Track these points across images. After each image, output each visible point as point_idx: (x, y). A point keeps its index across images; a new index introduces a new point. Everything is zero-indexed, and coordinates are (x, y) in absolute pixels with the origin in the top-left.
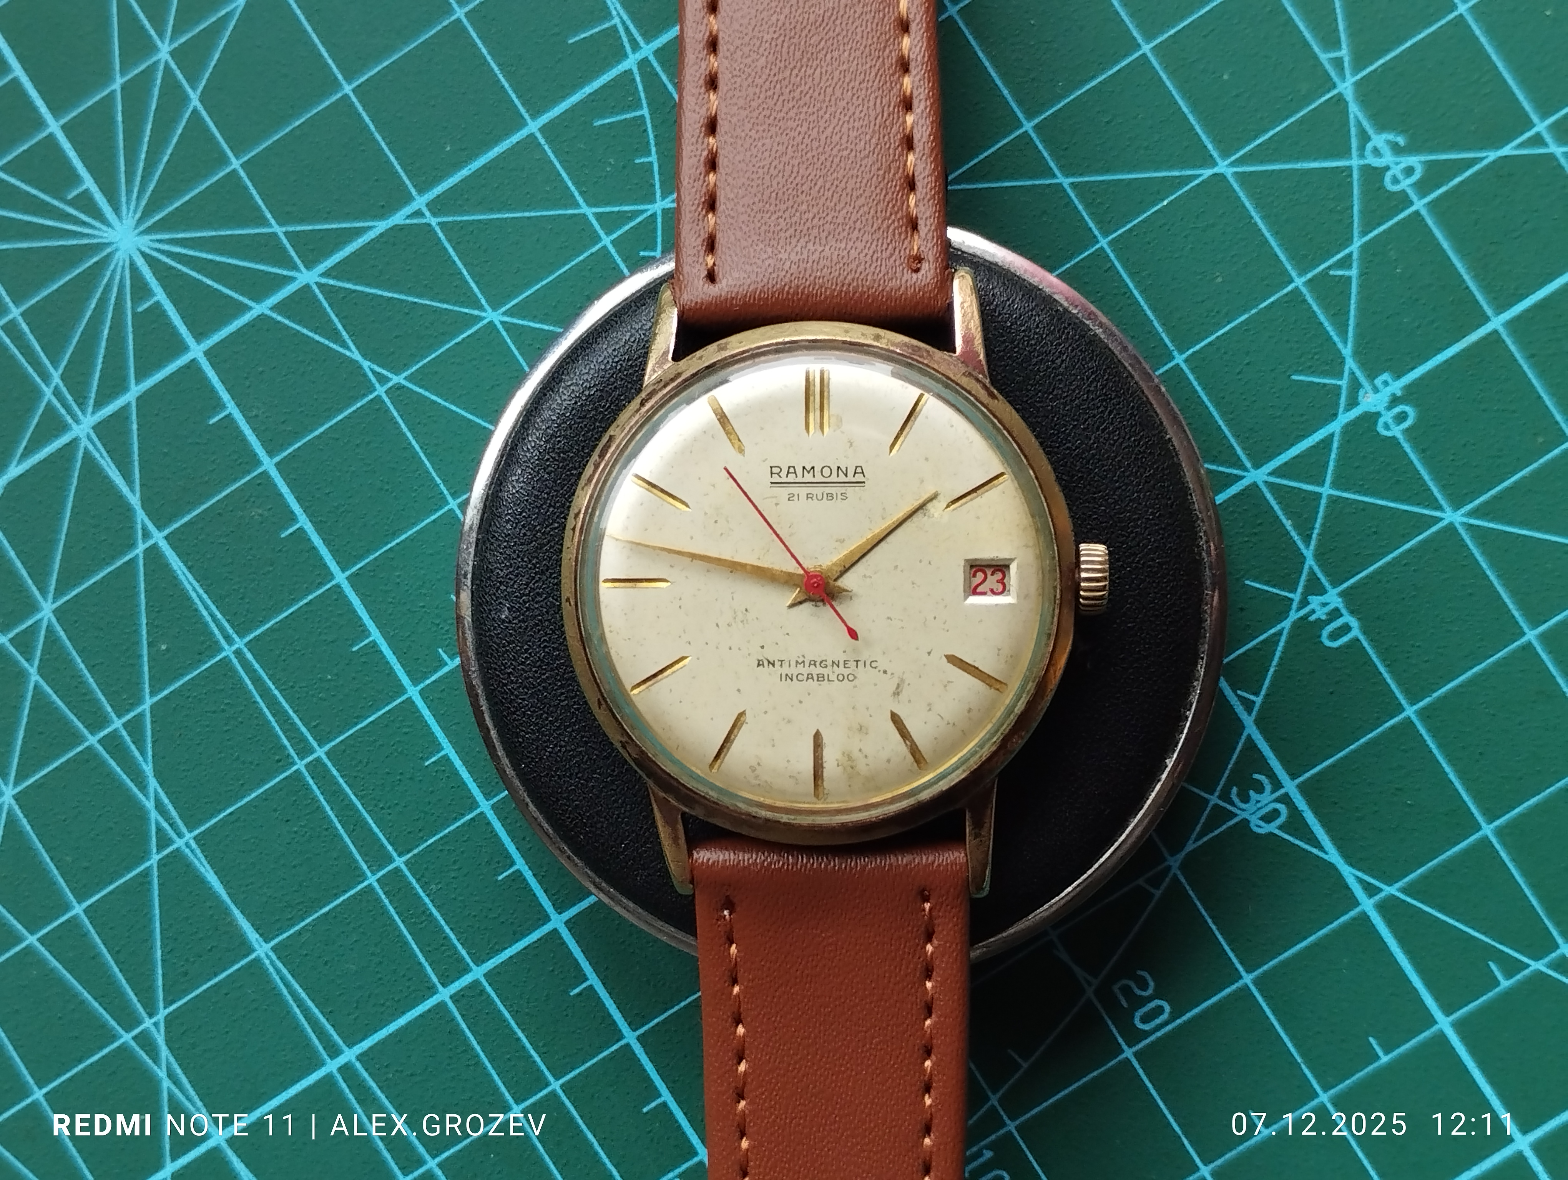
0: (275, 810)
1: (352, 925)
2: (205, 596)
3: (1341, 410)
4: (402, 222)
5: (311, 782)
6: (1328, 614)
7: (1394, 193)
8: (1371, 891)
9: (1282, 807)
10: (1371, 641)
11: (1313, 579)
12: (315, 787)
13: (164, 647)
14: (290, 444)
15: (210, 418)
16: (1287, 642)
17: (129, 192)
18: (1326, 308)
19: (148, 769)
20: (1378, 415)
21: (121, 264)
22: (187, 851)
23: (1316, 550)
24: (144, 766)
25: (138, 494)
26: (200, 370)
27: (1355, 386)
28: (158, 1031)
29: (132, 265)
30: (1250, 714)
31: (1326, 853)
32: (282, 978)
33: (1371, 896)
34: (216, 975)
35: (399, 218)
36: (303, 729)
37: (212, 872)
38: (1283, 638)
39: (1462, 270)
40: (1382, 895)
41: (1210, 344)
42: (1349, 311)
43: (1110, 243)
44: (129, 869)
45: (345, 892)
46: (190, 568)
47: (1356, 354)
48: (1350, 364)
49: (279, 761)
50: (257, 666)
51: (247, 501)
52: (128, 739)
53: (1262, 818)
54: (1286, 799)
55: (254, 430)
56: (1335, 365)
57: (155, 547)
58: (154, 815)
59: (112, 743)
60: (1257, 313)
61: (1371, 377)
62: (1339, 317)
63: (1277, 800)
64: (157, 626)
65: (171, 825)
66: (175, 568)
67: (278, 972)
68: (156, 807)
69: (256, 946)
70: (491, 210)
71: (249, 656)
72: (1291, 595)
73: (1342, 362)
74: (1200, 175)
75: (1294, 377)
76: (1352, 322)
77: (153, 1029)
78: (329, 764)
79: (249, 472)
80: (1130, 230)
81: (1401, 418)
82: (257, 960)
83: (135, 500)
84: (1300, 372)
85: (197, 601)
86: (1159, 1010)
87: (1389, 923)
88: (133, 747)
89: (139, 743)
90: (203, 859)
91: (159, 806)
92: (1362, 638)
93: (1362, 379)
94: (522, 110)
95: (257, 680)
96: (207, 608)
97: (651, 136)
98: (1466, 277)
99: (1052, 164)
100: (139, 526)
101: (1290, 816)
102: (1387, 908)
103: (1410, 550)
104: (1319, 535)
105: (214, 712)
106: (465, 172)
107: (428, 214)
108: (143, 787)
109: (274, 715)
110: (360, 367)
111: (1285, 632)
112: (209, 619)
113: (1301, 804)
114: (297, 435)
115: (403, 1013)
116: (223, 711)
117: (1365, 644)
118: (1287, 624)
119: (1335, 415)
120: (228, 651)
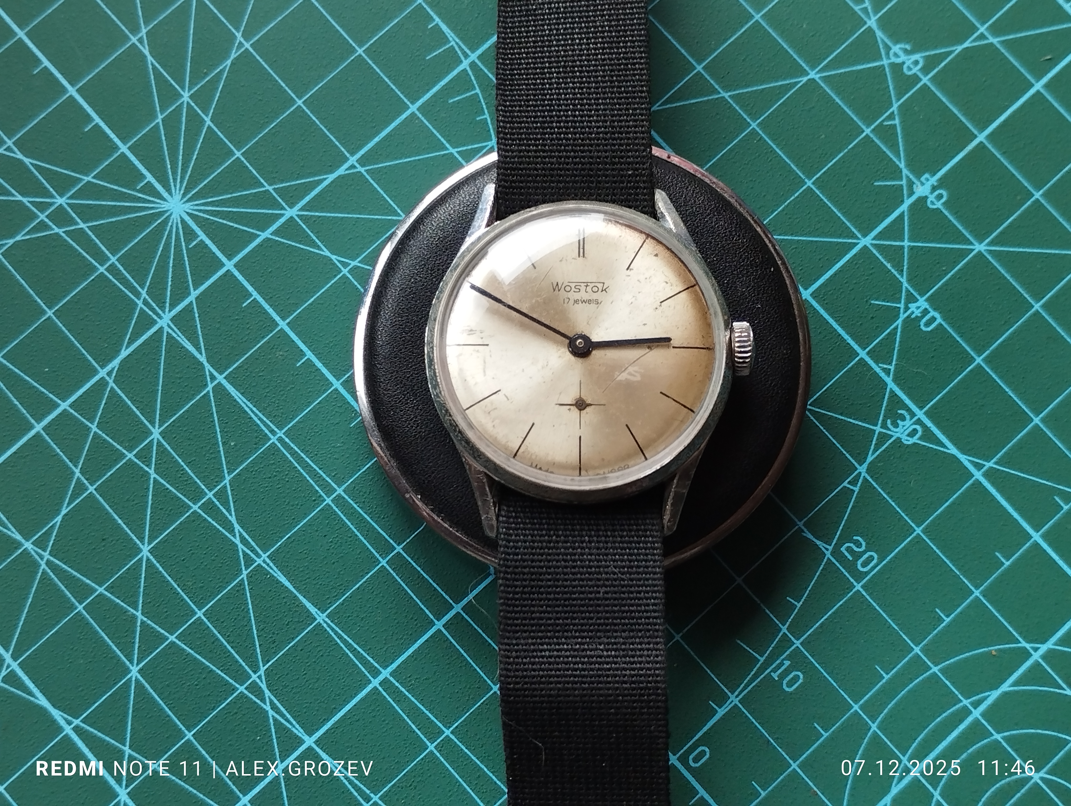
0: (317, 531)
1: (375, 593)
2: (254, 409)
3: (905, 198)
4: (343, 173)
5: (337, 510)
6: (921, 313)
7: (910, 76)
8: (978, 467)
9: (918, 427)
10: (949, 324)
11: (909, 295)
12: (339, 513)
13: (232, 444)
14: (295, 311)
15: (244, 303)
16: (901, 332)
17: (175, 180)
18: (885, 143)
19: (233, 519)
20: (926, 197)
21: (175, 221)
22: (264, 565)
23: (907, 278)
24: (230, 517)
25: (204, 355)
26: (233, 275)
27: (911, 184)
28: (262, 682)
29: (183, 221)
30: (889, 376)
31: (948, 449)
32: (336, 633)
33: (979, 470)
34: (293, 639)
35: (341, 171)
36: (328, 479)
37: (282, 576)
38: (899, 330)
39: (956, 112)
40: (985, 468)
41: (825, 172)
42: (898, 144)
43: (759, 125)
44: (228, 583)
45: (367, 573)
46: (242, 394)
47: (908, 166)
48: (905, 172)
49: (315, 500)
50: (292, 445)
51: (272, 348)
52: (217, 503)
53: (908, 435)
54: (919, 422)
55: (271, 306)
56: (897, 173)
57: (219, 384)
58: (240, 546)
59: (209, 507)
60: (848, 152)
61: (919, 177)
62: (894, 147)
63: (915, 423)
64: (226, 432)
65: (252, 551)
66: (233, 395)
67: (333, 629)
68: (241, 542)
69: (317, 616)
70: (396, 159)
71: (287, 440)
72: (898, 305)
73: (901, 172)
74: (801, 81)
75: (876, 184)
76: (901, 148)
77: (258, 681)
78: (346, 497)
79: (271, 331)
80: (768, 116)
81: (940, 197)
82: (319, 624)
83: (203, 359)
84: (878, 180)
85: (250, 412)
86: (871, 558)
87: (993, 484)
88: (221, 508)
89: (226, 504)
90: (275, 569)
91: (243, 540)
92: (943, 323)
93: (914, 179)
94: (406, 100)
95: (294, 454)
96: (256, 415)
97: (483, 104)
98: (959, 115)
99: (717, 87)
100: (207, 373)
101: (923, 432)
102: (990, 474)
103: (960, 270)
104: (908, 268)
105: (270, 478)
106: (377, 139)
107: (358, 166)
108: (232, 531)
109: (307, 473)
110: (331, 260)
111: (900, 326)
112: (259, 422)
113: (929, 424)
114: (297, 306)
115: (416, 641)
116: (275, 476)
117: (946, 326)
118: (899, 322)
119: (902, 202)
120: (274, 439)
